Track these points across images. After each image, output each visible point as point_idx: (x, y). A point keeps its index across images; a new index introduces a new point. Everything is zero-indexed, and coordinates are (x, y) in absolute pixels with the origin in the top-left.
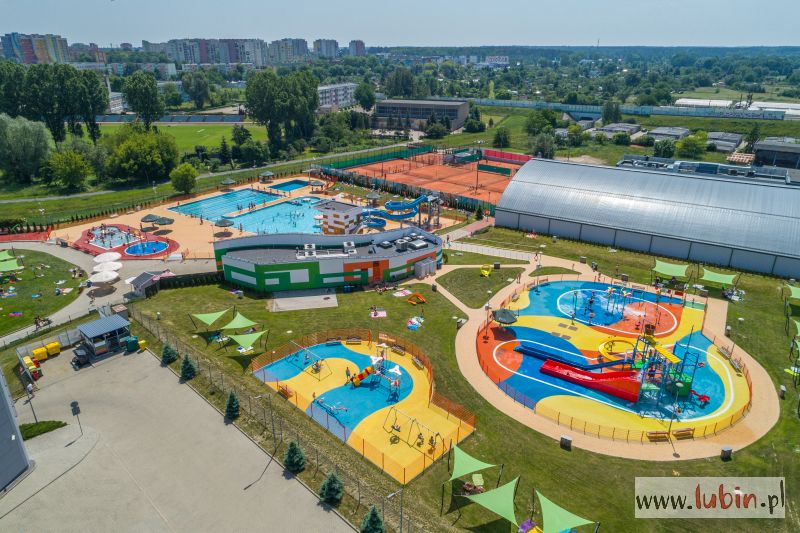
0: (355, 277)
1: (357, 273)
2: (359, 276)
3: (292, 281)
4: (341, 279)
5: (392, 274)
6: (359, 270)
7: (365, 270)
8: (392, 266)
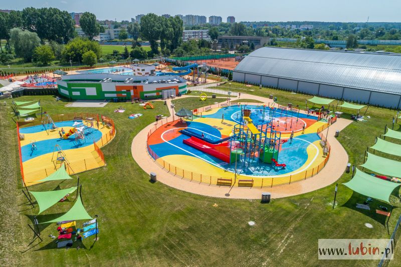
0: (123, 94)
1: (124, 92)
2: (126, 94)
3: (87, 94)
4: (115, 95)
5: (145, 95)
6: (125, 91)
7: (128, 91)
8: (145, 90)
